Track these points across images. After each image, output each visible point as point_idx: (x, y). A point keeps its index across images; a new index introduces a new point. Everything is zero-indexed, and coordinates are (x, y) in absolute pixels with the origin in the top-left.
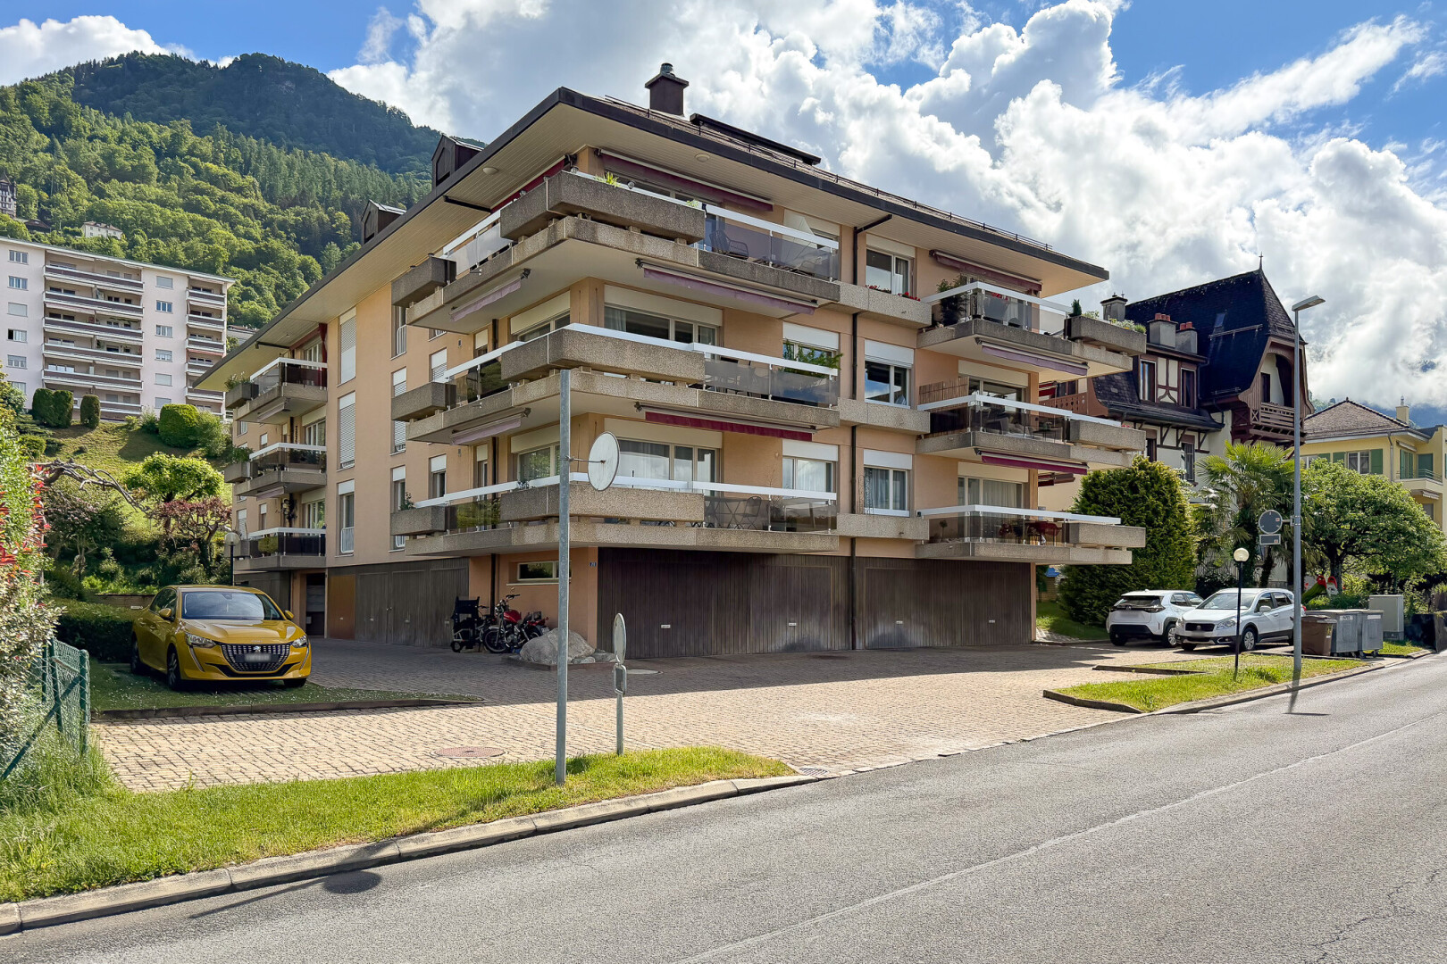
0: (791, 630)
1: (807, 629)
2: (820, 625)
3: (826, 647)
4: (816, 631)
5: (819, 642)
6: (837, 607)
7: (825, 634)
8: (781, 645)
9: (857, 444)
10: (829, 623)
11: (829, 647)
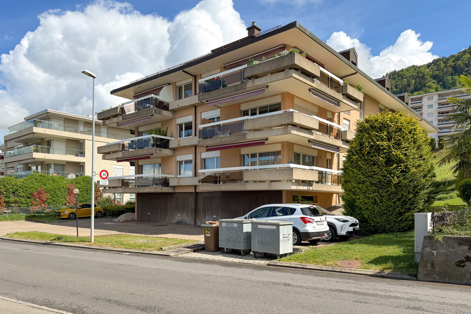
0: (178, 217)
1: (183, 217)
2: (187, 216)
3: (188, 223)
4: (186, 218)
5: (186, 221)
6: (192, 210)
7: (188, 218)
8: (176, 221)
9: (197, 151)
10: (190, 215)
11: (189, 223)
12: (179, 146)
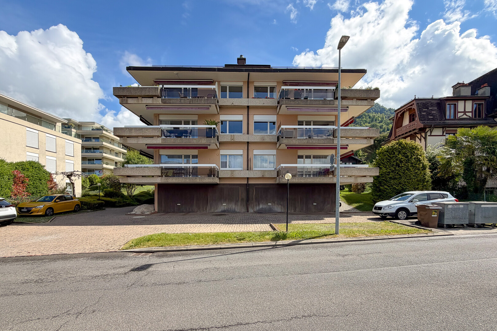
0: (224, 206)
1: (230, 206)
2: (235, 205)
3: (237, 211)
4: (234, 207)
5: (235, 210)
6: (242, 199)
7: (237, 207)
8: (220, 210)
9: (249, 148)
10: (239, 204)
11: (239, 211)
12: (232, 141)
